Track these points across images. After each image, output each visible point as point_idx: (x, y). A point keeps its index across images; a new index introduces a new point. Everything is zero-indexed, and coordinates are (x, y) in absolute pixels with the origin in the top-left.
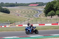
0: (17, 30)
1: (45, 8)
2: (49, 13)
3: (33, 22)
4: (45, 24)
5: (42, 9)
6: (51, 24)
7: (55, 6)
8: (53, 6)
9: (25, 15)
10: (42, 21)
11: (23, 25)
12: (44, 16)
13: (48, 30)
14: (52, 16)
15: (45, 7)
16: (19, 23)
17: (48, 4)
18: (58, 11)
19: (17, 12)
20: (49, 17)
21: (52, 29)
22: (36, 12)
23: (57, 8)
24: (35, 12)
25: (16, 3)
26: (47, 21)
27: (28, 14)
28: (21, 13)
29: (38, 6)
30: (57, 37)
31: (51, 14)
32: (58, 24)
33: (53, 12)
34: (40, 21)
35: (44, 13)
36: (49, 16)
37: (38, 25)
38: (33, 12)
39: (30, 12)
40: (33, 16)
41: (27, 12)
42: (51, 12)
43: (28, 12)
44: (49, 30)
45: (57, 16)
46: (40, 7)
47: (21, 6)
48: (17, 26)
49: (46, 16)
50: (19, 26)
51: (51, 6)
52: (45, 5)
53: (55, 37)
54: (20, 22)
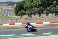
1: (15, 8)
3: (4, 22)
4: (16, 24)
5: (12, 8)
6: (21, 24)
7: (25, 6)
8: (23, 5)
10: (12, 20)
12: (15, 15)
13: (18, 29)
14: (22, 15)
15: (15, 6)
18: (28, 10)
20: (19, 17)
21: (23, 28)
22: (7, 11)
23: (27, 7)
29: (8, 5)
31: (21, 14)
33: (23, 12)
34: (11, 20)
35: (14, 13)
36: (19, 15)
37: (9, 24)
38: (3, 11)
39: (1, 12)
40: (3, 16)
44: (19, 29)
45: (27, 15)
46: (11, 6)
49: (17, 16)
51: (21, 5)
52: (15, 5)
53: (25, 37)
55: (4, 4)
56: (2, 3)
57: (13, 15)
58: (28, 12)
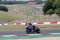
0: (15, 29)
2: (48, 11)
3: (32, 21)
5: (41, 7)
7: (53, 5)
8: (52, 4)
9: (23, 13)
10: (40, 19)
11: (22, 24)
12: (43, 14)
13: (46, 28)
14: (50, 14)
15: (43, 5)
16: (17, 21)
17: (47, 2)
18: (57, 9)
19: (16, 10)
21: (51, 27)
22: (35, 10)
23: (56, 6)
24: (33, 10)
25: (15, 0)
26: (45, 19)
27: (26, 12)
28: (19, 11)
29: (36, 4)
30: (55, 36)
31: (50, 12)
32: (57, 23)
33: (52, 11)
34: (39, 19)
35: (43, 12)
36: (48, 14)
37: (37, 23)
38: (31, 10)
39: (28, 10)
40: (31, 15)
41: (25, 10)
42: (49, 10)
43: (27, 10)
44: (48, 28)
45: (56, 14)
46: (39, 5)
47: (19, 3)
48: (15, 24)
49: (45, 15)
50: (17, 24)
51: (50, 4)
52: (44, 4)
53: (53, 36)
54: (19, 20)
55: (32, 3)
56: (30, 1)
57: (41, 14)
58: (56, 10)
